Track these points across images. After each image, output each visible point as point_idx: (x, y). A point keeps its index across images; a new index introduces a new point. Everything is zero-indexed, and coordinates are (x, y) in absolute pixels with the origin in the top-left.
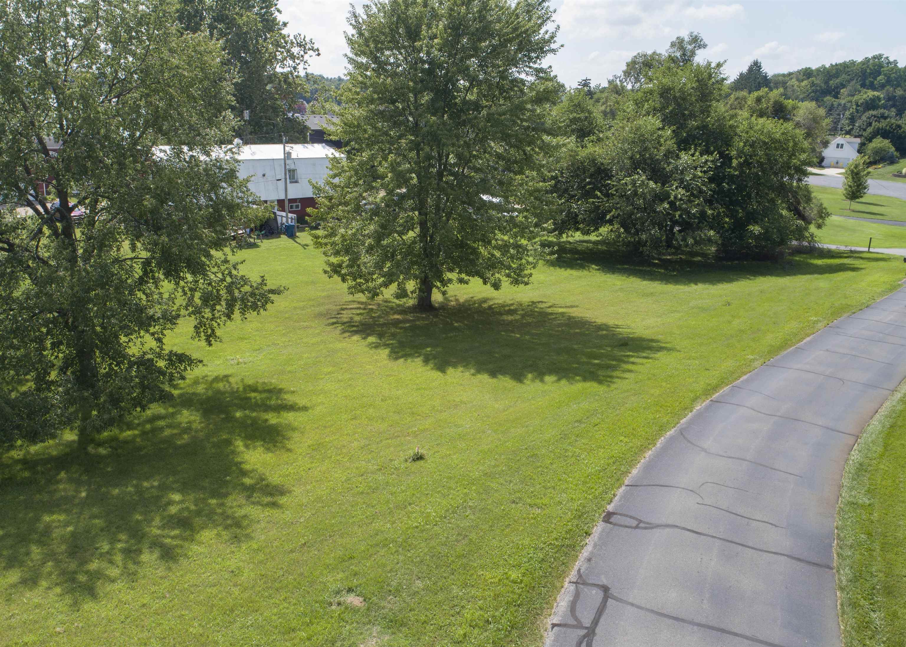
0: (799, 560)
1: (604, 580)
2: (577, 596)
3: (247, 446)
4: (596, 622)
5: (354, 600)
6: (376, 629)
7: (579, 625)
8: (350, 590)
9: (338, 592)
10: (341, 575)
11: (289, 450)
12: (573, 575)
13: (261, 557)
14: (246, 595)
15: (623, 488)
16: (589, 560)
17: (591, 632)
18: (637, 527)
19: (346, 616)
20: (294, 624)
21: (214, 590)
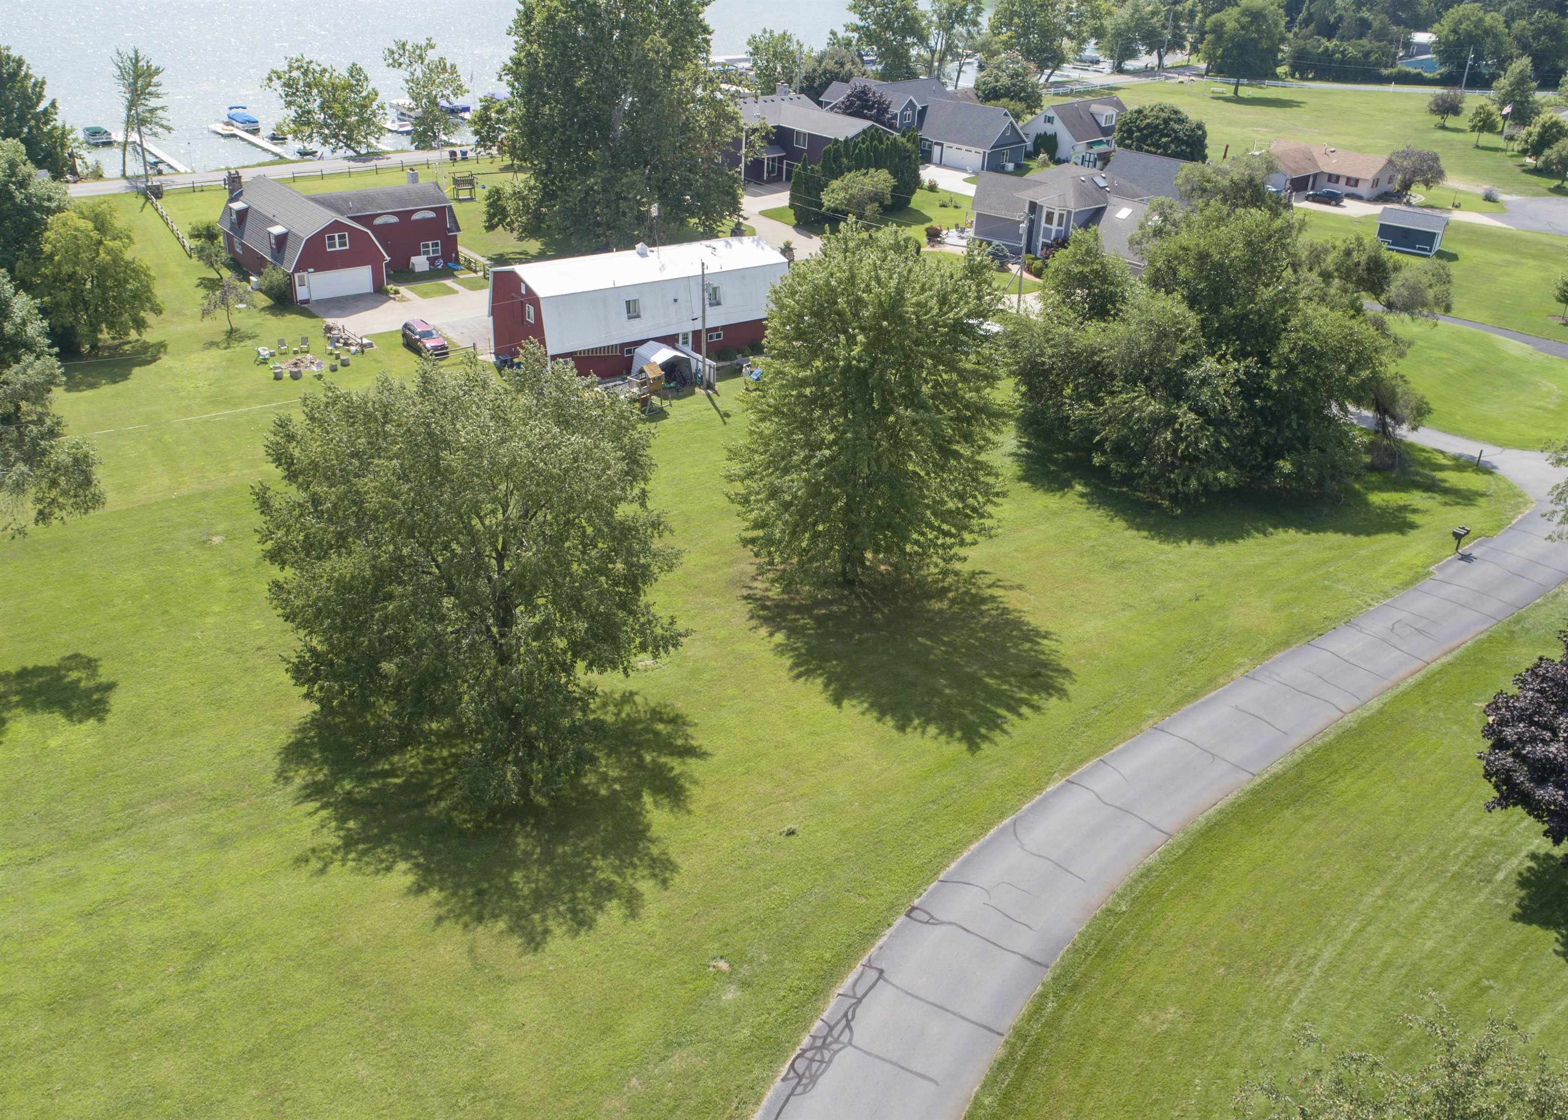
0: (1029, 959)
1: (883, 966)
2: (861, 975)
3: (656, 803)
4: (864, 995)
5: (723, 965)
6: (733, 987)
7: (854, 997)
8: (722, 957)
9: (714, 958)
10: (716, 945)
11: (689, 812)
12: (864, 960)
13: (667, 923)
14: (658, 954)
15: (935, 883)
16: (881, 948)
17: (860, 1001)
18: (927, 923)
19: (717, 977)
20: (687, 979)
21: (638, 948)
